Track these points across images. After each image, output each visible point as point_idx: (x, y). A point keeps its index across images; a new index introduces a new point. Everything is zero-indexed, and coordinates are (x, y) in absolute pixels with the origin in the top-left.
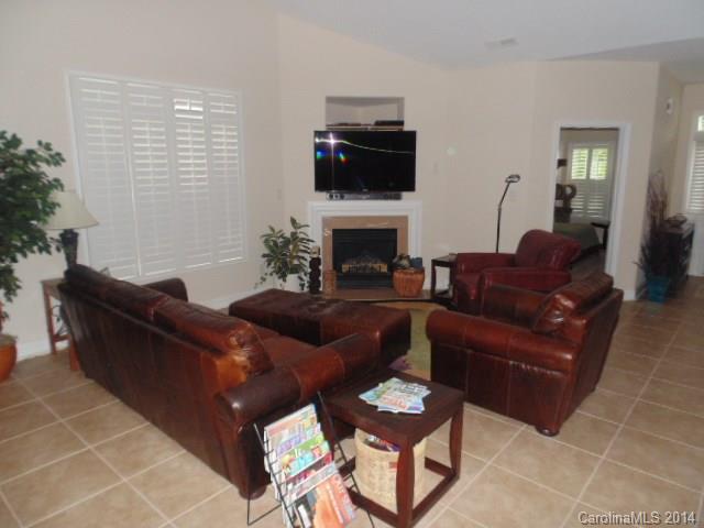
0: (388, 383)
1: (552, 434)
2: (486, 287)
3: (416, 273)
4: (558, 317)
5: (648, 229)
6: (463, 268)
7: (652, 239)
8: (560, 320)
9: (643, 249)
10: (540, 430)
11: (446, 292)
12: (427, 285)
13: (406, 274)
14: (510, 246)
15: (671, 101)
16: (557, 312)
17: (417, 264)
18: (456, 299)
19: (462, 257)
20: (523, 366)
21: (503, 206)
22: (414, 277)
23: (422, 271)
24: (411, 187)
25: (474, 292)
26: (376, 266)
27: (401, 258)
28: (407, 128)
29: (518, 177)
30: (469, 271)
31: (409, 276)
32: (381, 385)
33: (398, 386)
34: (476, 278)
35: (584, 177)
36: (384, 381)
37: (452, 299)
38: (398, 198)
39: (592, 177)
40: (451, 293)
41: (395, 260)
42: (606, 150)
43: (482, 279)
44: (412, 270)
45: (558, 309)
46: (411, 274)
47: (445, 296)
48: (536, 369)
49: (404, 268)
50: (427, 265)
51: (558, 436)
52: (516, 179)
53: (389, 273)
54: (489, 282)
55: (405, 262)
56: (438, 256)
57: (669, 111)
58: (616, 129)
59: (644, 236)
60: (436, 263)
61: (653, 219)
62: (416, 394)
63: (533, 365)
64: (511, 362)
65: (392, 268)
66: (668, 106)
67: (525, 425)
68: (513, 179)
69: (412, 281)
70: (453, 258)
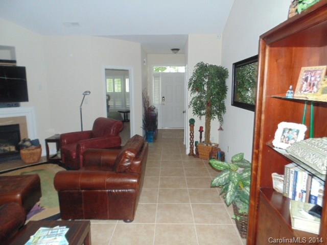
0: (37, 234)
1: (131, 221)
2: (82, 151)
3: (36, 148)
4: (128, 162)
5: (144, 112)
6: (65, 141)
7: (146, 116)
8: (129, 163)
9: (143, 122)
10: (125, 221)
11: (56, 155)
12: (44, 154)
13: (29, 150)
14: (89, 127)
15: (145, 60)
16: (127, 160)
17: (36, 143)
18: (63, 160)
19: (64, 136)
20: (114, 191)
21: (82, 107)
22: (35, 151)
23: (39, 147)
24: (25, 99)
25: (75, 154)
26: (7, 148)
27: (24, 141)
28: (19, 64)
29: (90, 92)
30: (69, 143)
31: (31, 151)
32: (32, 237)
33: (46, 233)
34: (75, 146)
35: (112, 91)
36: (33, 233)
37: (61, 160)
38: (17, 106)
39: (116, 91)
40: (59, 156)
41: (20, 143)
42: (119, 79)
43: (78, 147)
44: (33, 147)
45: (127, 158)
46: (33, 150)
47: (56, 158)
48: (120, 191)
49: (27, 147)
50: (43, 143)
51: (134, 221)
52: (88, 93)
53: (17, 151)
54: (83, 148)
55: (27, 143)
56: (48, 136)
57: (145, 64)
58: (127, 70)
59: (143, 115)
60: (48, 141)
61: (145, 108)
62: (60, 235)
63: (119, 189)
64: (107, 191)
65: (19, 148)
66: (144, 62)
67: (118, 221)
68: (86, 93)
69: (33, 154)
70: (59, 136)
